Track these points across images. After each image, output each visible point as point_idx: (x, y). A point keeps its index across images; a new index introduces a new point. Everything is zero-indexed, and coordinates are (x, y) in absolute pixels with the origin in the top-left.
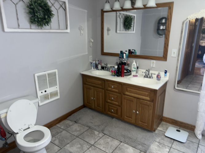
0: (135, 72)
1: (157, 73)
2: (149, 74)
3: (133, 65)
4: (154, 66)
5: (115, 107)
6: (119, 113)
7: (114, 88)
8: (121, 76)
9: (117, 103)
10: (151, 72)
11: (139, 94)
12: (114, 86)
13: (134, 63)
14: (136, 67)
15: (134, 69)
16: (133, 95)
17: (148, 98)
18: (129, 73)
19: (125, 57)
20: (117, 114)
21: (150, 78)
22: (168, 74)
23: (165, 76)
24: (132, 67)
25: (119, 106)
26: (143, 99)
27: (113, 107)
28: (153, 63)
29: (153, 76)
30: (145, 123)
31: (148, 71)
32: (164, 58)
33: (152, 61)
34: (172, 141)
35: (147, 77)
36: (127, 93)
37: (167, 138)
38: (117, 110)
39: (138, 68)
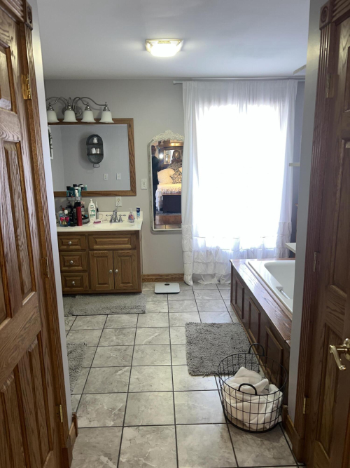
0: (95, 217)
1: (128, 214)
2: (116, 216)
3: (90, 206)
4: (120, 205)
5: (76, 276)
6: (86, 283)
7: (72, 245)
8: (78, 225)
9: (80, 268)
10: (118, 213)
11: (114, 244)
12: (73, 240)
13: (92, 203)
14: (95, 209)
15: (93, 213)
16: (106, 247)
17: (129, 246)
18: (87, 220)
19: (77, 195)
20: (82, 285)
21: (119, 221)
22: (141, 212)
23: (138, 215)
24: (90, 210)
25: (84, 271)
26: (122, 249)
27: (74, 276)
28: (119, 200)
29: (123, 218)
30: (129, 283)
31: (115, 212)
32: (133, 191)
33: (117, 198)
34: (166, 295)
35: (115, 221)
36: (96, 247)
37: (159, 296)
38: (82, 280)
39: (97, 210)
